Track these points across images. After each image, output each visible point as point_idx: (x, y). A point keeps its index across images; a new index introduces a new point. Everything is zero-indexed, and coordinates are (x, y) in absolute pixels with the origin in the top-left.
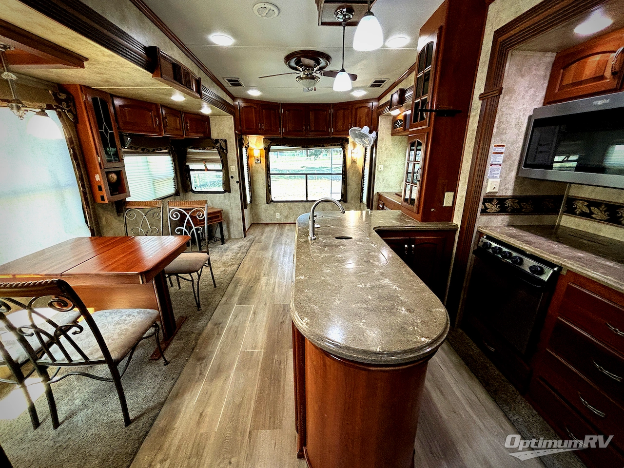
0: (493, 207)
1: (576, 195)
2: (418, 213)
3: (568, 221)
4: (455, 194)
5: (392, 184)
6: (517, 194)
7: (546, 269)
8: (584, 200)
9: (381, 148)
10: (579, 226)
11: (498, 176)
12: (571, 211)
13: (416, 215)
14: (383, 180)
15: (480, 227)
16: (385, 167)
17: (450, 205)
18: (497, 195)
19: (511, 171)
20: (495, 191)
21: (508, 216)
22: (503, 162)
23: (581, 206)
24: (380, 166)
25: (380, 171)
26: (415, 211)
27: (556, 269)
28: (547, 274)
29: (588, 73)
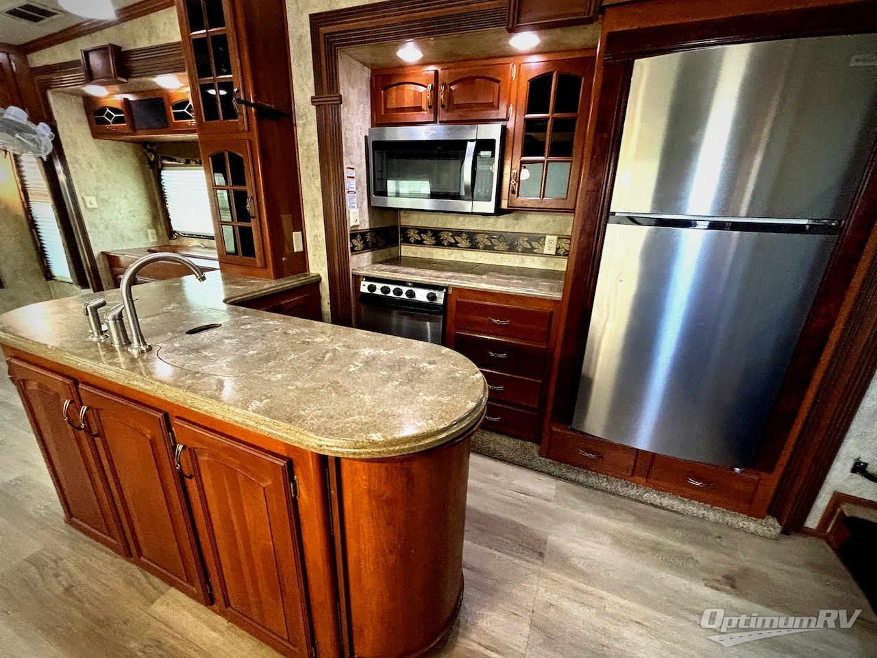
0: (358, 244)
1: (407, 224)
2: (266, 267)
3: (406, 251)
4: (302, 233)
5: (128, 233)
6: (372, 227)
7: (437, 293)
8: (415, 228)
9: (77, 161)
10: (417, 254)
11: (356, 205)
12: (407, 241)
13: (264, 271)
14: (107, 227)
15: (353, 269)
16: (103, 202)
17: (301, 249)
18: (360, 228)
19: (364, 200)
20: (356, 224)
21: (370, 253)
22: (357, 188)
23: (413, 235)
24: (87, 199)
25: (92, 210)
26: (259, 265)
27: (445, 290)
28: (440, 298)
29: (408, 101)
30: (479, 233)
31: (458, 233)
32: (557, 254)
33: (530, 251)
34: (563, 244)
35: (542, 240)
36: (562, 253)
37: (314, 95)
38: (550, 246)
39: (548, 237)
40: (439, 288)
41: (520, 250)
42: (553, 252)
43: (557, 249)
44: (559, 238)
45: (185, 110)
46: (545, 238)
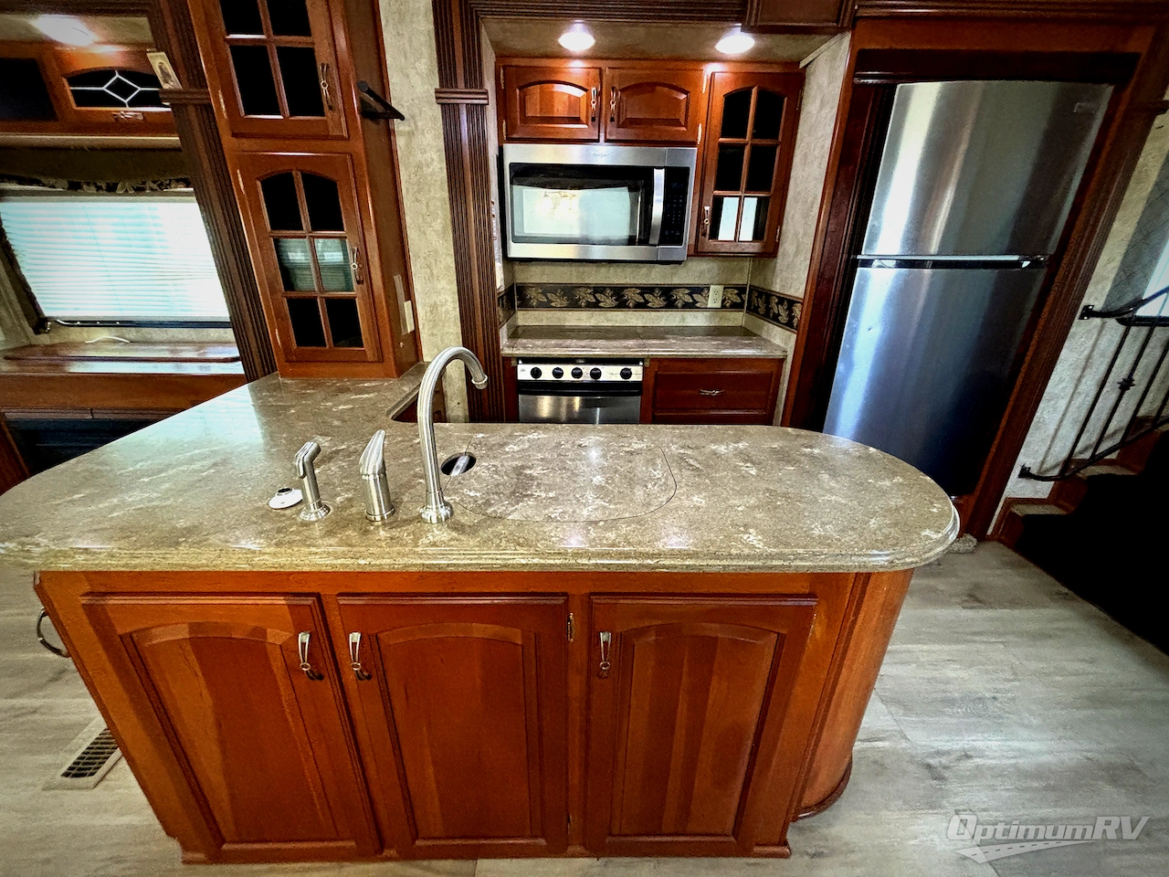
1: (526, 281)
2: (383, 360)
3: (526, 318)
4: (413, 304)
6: (506, 287)
10: (542, 320)
12: (525, 305)
13: (377, 367)
15: (502, 350)
17: (412, 327)
23: (535, 296)
26: (370, 356)
27: (641, 364)
28: (637, 374)
29: (560, 108)
30: (627, 288)
31: (599, 289)
32: (723, 306)
33: (690, 306)
34: (730, 295)
35: (706, 291)
36: (728, 305)
37: (438, 87)
38: (714, 298)
39: (712, 287)
40: (634, 361)
41: (679, 305)
42: (718, 305)
43: (723, 301)
44: (725, 288)
45: (104, 88)
46: (709, 288)
